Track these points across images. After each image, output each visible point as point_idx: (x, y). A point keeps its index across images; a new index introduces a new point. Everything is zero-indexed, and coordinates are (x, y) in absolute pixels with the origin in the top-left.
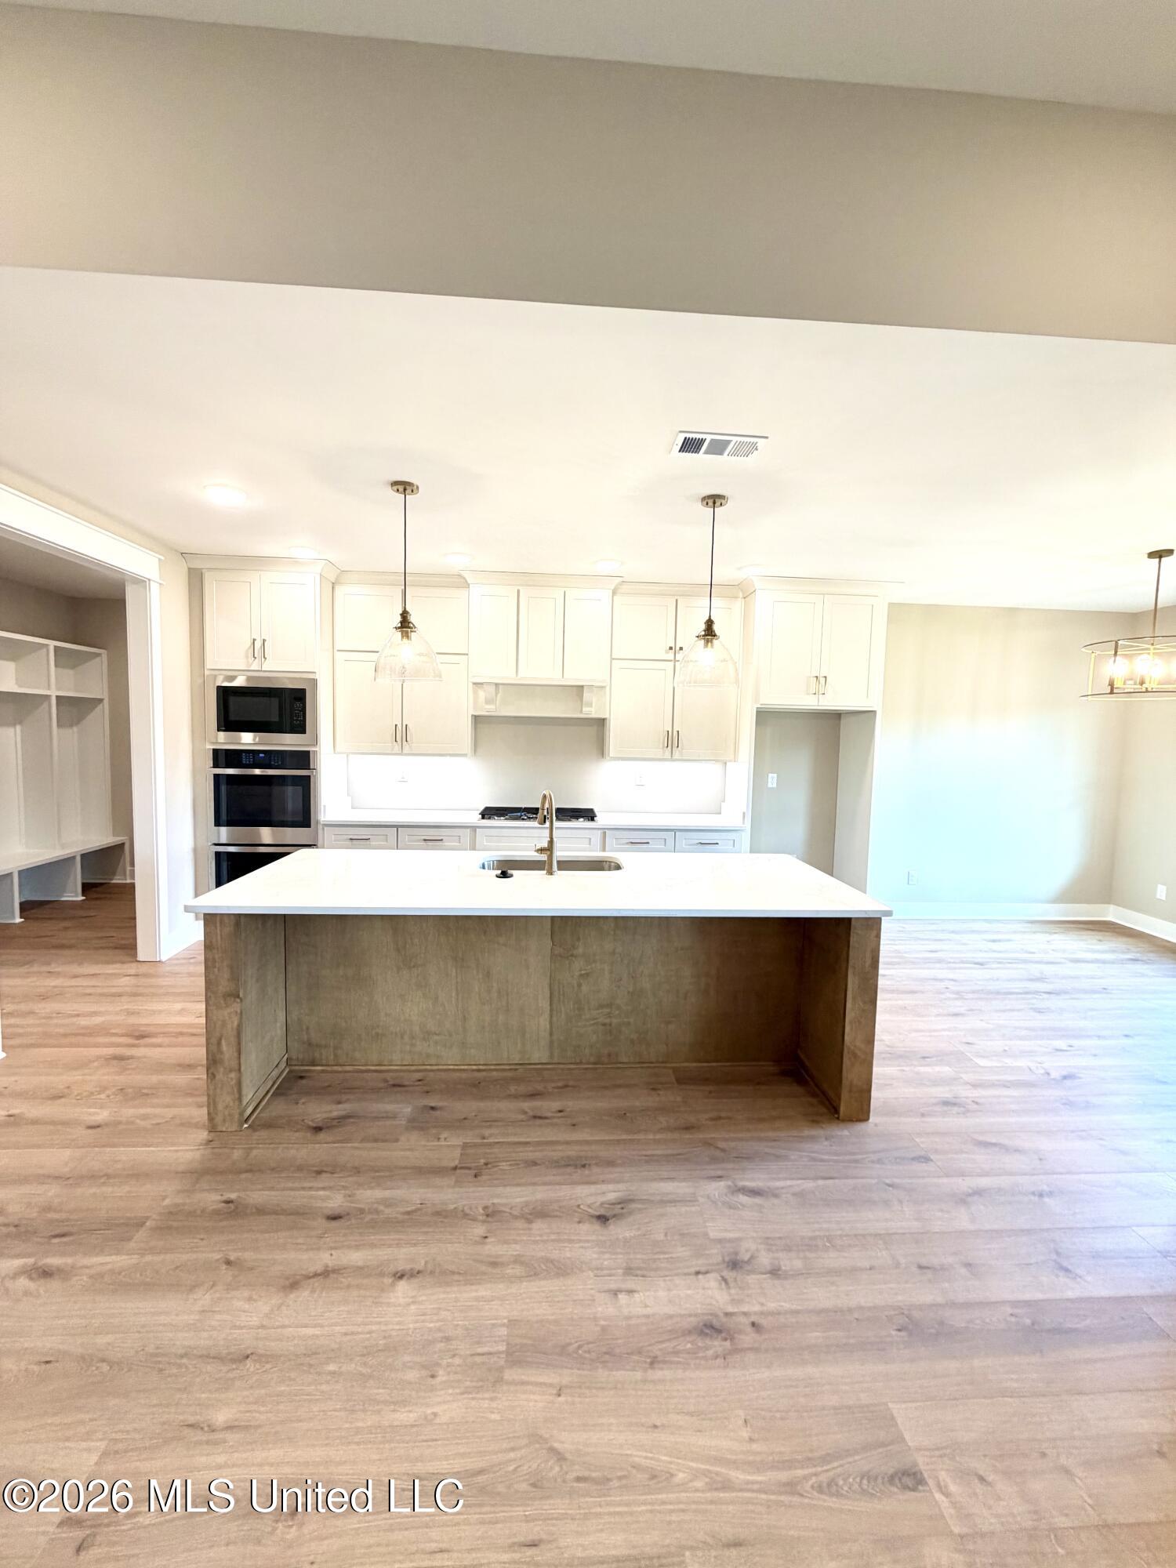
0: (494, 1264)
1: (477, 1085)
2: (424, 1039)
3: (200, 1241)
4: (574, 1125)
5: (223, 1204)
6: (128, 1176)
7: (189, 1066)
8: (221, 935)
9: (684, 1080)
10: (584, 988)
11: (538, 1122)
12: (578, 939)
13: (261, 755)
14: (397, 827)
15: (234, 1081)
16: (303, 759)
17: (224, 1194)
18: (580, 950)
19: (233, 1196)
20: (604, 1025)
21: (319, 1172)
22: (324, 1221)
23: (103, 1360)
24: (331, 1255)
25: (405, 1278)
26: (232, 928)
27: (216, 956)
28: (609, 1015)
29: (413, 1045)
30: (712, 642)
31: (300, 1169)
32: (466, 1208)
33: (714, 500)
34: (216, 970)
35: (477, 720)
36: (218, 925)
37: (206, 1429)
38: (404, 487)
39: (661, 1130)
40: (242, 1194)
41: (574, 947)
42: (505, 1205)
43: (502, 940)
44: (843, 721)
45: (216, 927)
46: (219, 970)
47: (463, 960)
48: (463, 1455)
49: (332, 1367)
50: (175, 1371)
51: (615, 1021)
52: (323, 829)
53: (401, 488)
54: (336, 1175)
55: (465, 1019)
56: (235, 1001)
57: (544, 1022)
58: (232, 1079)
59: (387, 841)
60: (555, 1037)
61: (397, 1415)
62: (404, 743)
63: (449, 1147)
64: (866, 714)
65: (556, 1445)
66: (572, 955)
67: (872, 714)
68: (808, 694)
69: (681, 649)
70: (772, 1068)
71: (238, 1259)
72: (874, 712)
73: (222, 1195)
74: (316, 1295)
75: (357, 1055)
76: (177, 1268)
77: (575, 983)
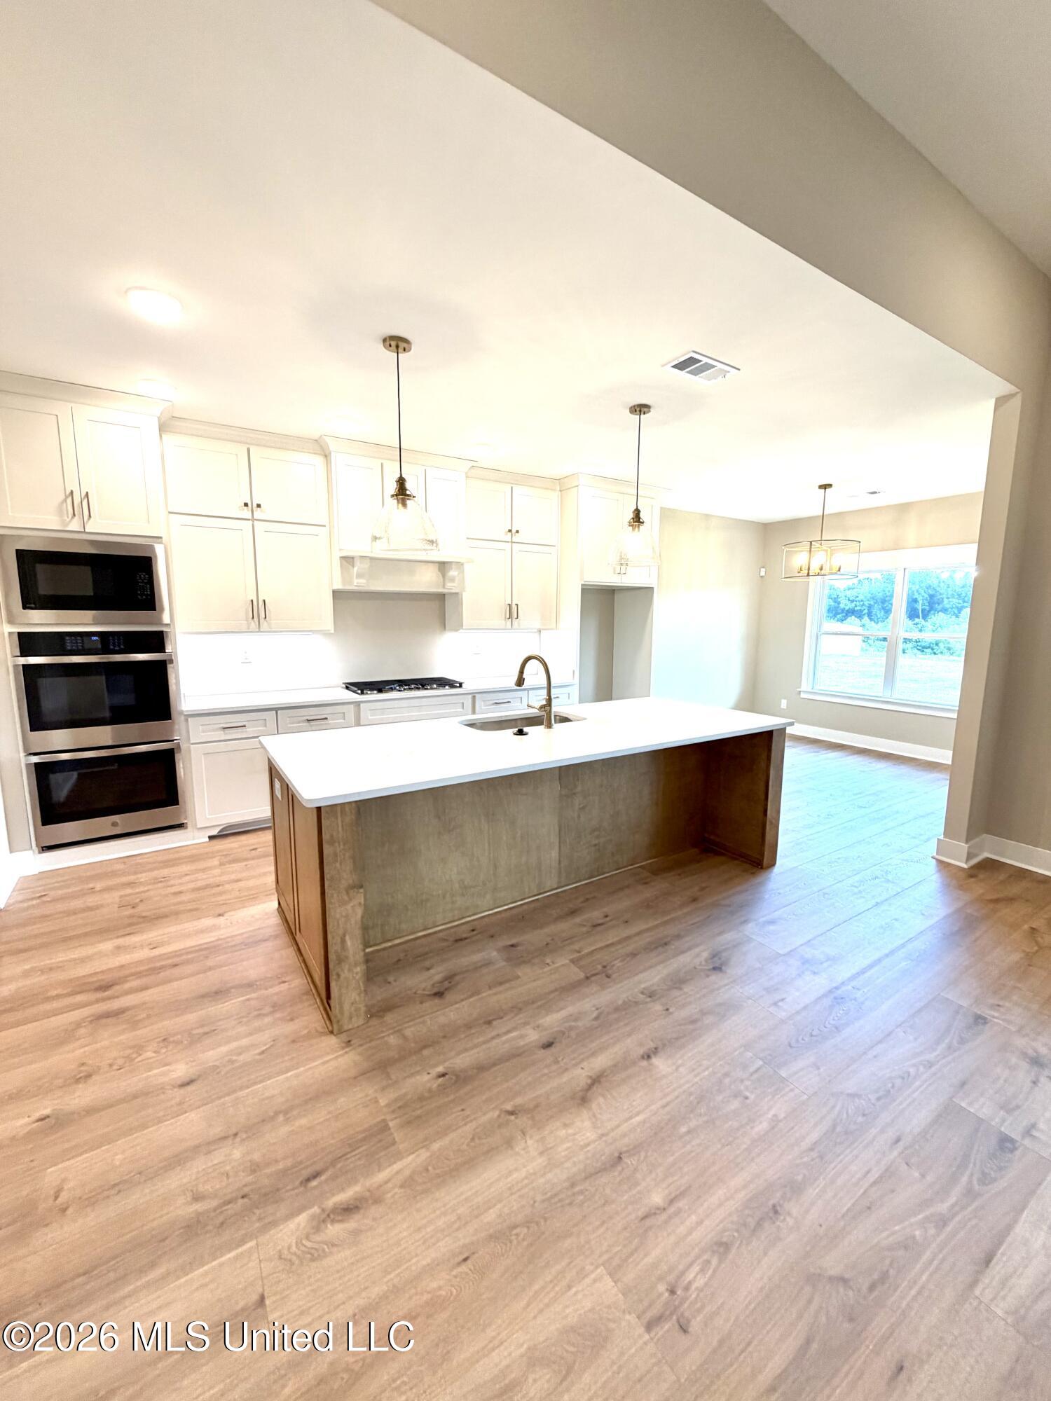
0: (694, 1022)
1: (520, 919)
2: (463, 895)
3: (462, 1113)
4: (627, 922)
5: (441, 1079)
6: (306, 1102)
7: (216, 993)
8: (342, 826)
9: (657, 871)
10: (582, 819)
11: (599, 928)
12: (578, 780)
13: (94, 638)
14: (276, 710)
15: (359, 975)
16: (156, 641)
17: (430, 1071)
18: (579, 789)
19: (440, 1069)
20: (595, 845)
21: (489, 1023)
22: (543, 1051)
23: (515, 1227)
24: (582, 1068)
25: (652, 1056)
26: (353, 817)
27: (338, 850)
28: (598, 837)
29: (453, 902)
30: (639, 527)
31: (468, 1026)
32: (630, 998)
33: (640, 409)
34: (338, 865)
35: (337, 595)
36: (339, 814)
37: (658, 1212)
38: (397, 343)
39: (682, 906)
40: (447, 1064)
41: (576, 786)
42: (653, 985)
43: (524, 791)
44: (616, 597)
45: (337, 818)
46: (341, 864)
47: (493, 814)
48: (816, 1125)
49: (684, 1129)
50: (581, 1197)
51: (602, 840)
52: (187, 720)
53: (393, 343)
54: (505, 1019)
55: (496, 867)
56: (358, 892)
57: (554, 854)
58: (357, 973)
59: (266, 726)
60: (562, 865)
61: (756, 1129)
62: (262, 620)
63: (561, 966)
64: (642, 590)
65: (850, 1091)
66: (574, 794)
67: (649, 590)
68: (615, 573)
69: (517, 532)
70: (695, 851)
71: (515, 1106)
72: (653, 588)
73: (429, 1073)
74: (609, 1096)
75: (404, 926)
76: (473, 1139)
77: (576, 815)
